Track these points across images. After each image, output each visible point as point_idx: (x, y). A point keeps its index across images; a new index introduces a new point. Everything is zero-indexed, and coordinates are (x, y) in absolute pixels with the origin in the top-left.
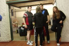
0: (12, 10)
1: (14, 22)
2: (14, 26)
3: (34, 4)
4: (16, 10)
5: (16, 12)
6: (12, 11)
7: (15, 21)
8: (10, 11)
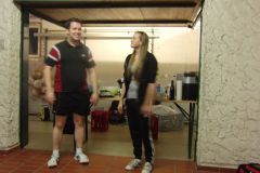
0: (33, 31)
1: (35, 78)
2: (34, 91)
3: (121, 18)
4: (48, 34)
5: (47, 38)
6: (35, 34)
7: (39, 74)
8: (27, 35)
